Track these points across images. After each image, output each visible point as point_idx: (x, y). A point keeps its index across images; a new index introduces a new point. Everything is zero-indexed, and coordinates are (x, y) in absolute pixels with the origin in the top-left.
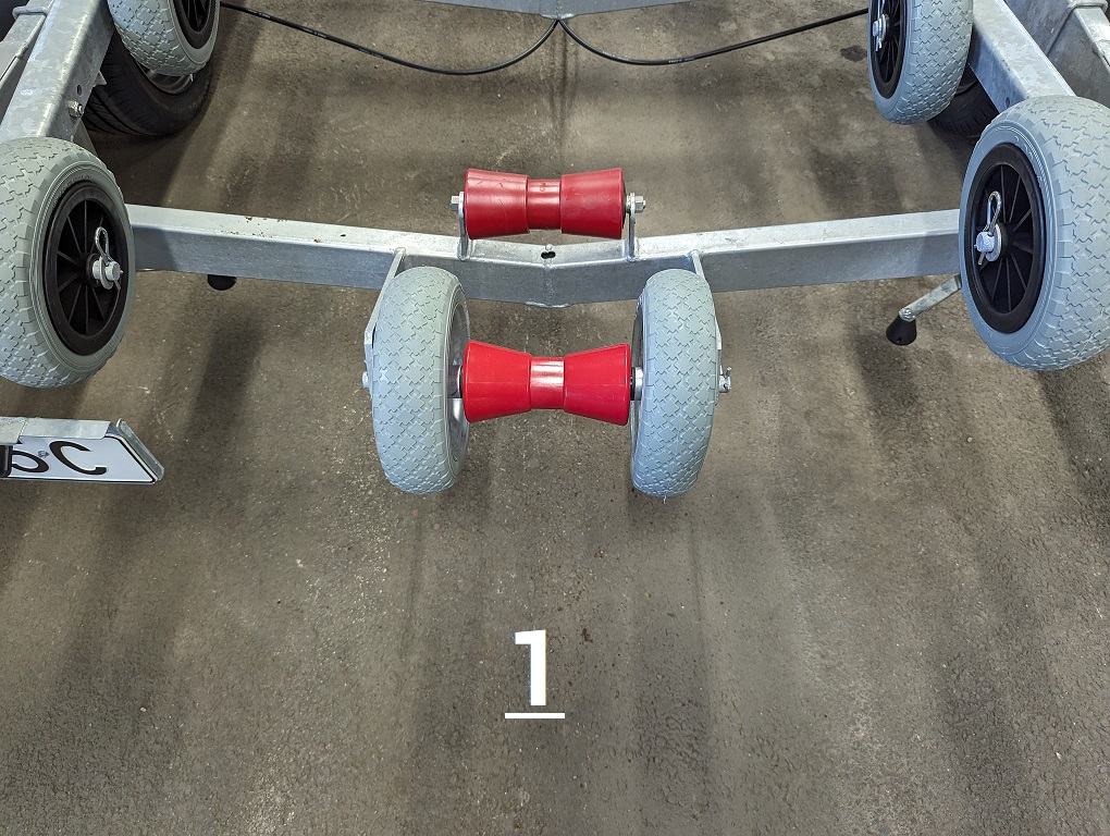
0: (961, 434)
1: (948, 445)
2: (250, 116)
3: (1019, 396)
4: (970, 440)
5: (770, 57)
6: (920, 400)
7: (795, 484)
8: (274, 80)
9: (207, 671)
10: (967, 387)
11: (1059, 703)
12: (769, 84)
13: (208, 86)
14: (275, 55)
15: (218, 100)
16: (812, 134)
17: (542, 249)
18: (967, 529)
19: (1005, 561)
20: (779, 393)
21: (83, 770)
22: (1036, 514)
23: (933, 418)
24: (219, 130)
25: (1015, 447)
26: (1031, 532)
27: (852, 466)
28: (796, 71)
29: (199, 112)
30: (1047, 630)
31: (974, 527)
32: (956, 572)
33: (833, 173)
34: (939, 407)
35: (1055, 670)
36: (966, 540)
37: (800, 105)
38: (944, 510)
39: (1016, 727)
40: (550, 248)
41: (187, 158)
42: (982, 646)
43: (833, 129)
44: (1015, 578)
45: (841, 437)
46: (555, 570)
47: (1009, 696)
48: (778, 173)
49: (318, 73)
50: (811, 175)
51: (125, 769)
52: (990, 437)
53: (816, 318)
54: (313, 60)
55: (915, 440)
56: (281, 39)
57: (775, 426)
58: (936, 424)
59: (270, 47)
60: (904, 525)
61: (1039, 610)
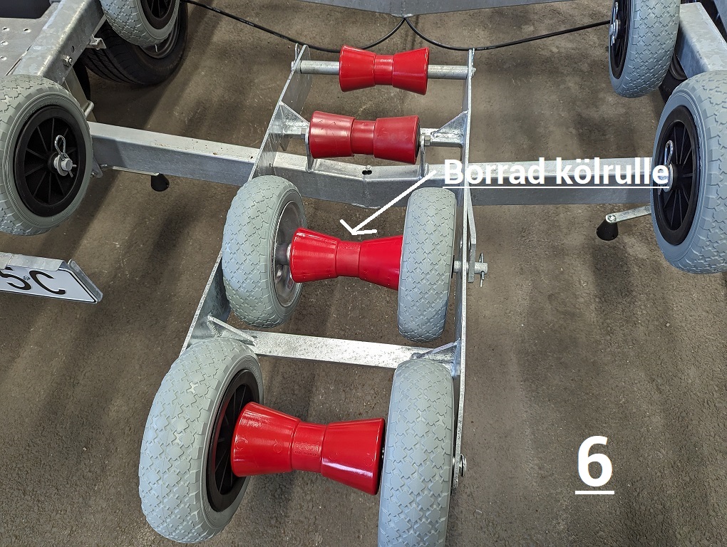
0: (662, 320)
1: (651, 327)
2: (206, 75)
3: (709, 297)
4: (668, 325)
5: (555, 50)
6: (634, 293)
7: (535, 345)
8: (225, 53)
9: (127, 428)
10: (671, 287)
11: (714, 523)
12: (552, 68)
13: (182, 55)
14: (227, 37)
15: (187, 64)
16: (578, 103)
17: (363, 168)
18: (658, 389)
19: (684, 414)
20: (532, 280)
21: (43, 483)
22: (712, 383)
23: (643, 307)
24: (185, 83)
25: (701, 333)
26: (707, 396)
27: (578, 336)
28: (572, 61)
29: (174, 71)
30: (710, 468)
31: (664, 388)
32: (646, 419)
33: (590, 131)
34: (648, 300)
35: (713, 499)
36: (656, 396)
37: (572, 83)
38: (643, 374)
39: (678, 536)
40: (369, 167)
41: (163, 100)
42: (659, 474)
43: (594, 101)
44: (690, 428)
45: (573, 315)
46: (360, 387)
47: (675, 513)
48: (551, 129)
49: (252, 49)
50: (574, 131)
51: (68, 486)
52: (683, 325)
53: (565, 231)
54: (250, 41)
55: (627, 322)
56: (232, 27)
57: (526, 303)
58: (644, 312)
59: (224, 32)
60: (611, 381)
61: (706, 453)
